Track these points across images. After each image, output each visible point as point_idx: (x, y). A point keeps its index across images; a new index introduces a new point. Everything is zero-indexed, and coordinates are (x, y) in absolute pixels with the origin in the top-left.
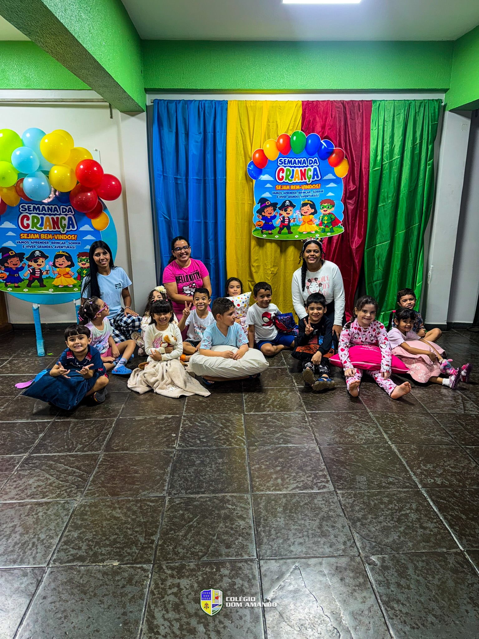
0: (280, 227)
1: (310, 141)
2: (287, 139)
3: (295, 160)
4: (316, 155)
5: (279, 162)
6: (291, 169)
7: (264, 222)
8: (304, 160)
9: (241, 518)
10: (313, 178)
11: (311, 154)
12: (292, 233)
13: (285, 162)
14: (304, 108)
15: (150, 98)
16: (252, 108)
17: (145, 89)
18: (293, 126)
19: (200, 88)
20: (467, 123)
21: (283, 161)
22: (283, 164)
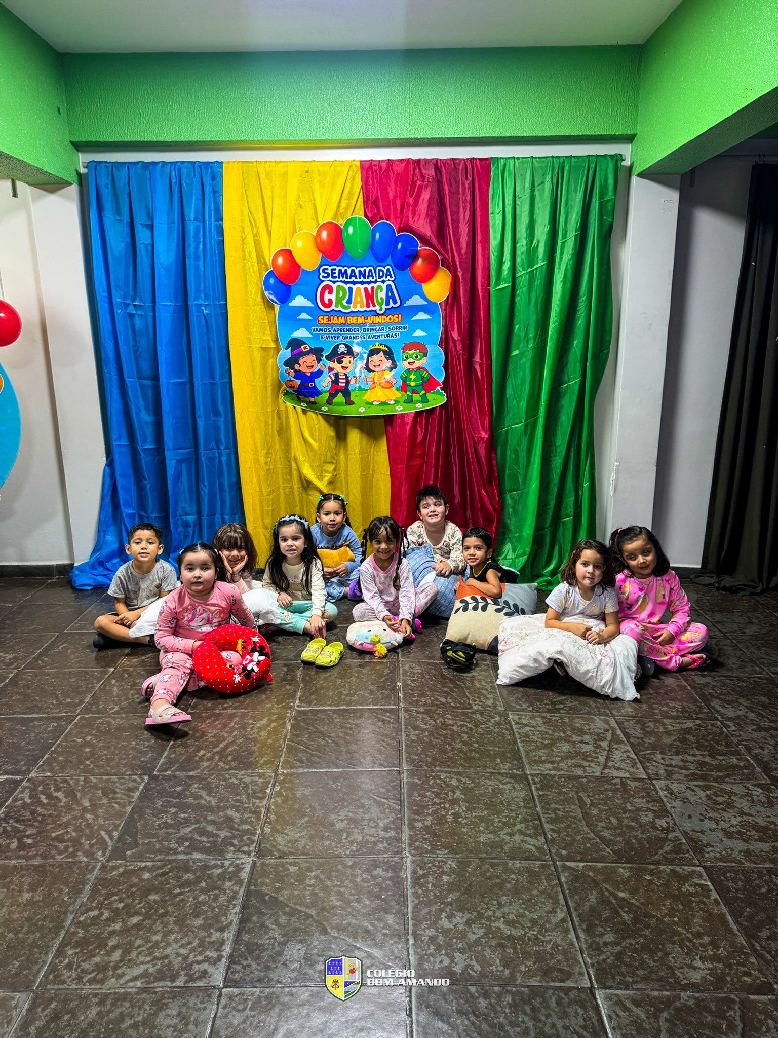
0: (330, 391)
1: (377, 236)
2: (336, 231)
3: (353, 271)
4: (389, 261)
5: (322, 274)
6: (347, 286)
7: (299, 382)
8: (370, 271)
10: (388, 303)
11: (381, 260)
12: (352, 403)
13: (333, 273)
14: (365, 173)
15: (83, 158)
16: (268, 174)
17: (72, 143)
18: (346, 208)
19: (172, 140)
20: (673, 197)
21: (329, 271)
22: (330, 278)
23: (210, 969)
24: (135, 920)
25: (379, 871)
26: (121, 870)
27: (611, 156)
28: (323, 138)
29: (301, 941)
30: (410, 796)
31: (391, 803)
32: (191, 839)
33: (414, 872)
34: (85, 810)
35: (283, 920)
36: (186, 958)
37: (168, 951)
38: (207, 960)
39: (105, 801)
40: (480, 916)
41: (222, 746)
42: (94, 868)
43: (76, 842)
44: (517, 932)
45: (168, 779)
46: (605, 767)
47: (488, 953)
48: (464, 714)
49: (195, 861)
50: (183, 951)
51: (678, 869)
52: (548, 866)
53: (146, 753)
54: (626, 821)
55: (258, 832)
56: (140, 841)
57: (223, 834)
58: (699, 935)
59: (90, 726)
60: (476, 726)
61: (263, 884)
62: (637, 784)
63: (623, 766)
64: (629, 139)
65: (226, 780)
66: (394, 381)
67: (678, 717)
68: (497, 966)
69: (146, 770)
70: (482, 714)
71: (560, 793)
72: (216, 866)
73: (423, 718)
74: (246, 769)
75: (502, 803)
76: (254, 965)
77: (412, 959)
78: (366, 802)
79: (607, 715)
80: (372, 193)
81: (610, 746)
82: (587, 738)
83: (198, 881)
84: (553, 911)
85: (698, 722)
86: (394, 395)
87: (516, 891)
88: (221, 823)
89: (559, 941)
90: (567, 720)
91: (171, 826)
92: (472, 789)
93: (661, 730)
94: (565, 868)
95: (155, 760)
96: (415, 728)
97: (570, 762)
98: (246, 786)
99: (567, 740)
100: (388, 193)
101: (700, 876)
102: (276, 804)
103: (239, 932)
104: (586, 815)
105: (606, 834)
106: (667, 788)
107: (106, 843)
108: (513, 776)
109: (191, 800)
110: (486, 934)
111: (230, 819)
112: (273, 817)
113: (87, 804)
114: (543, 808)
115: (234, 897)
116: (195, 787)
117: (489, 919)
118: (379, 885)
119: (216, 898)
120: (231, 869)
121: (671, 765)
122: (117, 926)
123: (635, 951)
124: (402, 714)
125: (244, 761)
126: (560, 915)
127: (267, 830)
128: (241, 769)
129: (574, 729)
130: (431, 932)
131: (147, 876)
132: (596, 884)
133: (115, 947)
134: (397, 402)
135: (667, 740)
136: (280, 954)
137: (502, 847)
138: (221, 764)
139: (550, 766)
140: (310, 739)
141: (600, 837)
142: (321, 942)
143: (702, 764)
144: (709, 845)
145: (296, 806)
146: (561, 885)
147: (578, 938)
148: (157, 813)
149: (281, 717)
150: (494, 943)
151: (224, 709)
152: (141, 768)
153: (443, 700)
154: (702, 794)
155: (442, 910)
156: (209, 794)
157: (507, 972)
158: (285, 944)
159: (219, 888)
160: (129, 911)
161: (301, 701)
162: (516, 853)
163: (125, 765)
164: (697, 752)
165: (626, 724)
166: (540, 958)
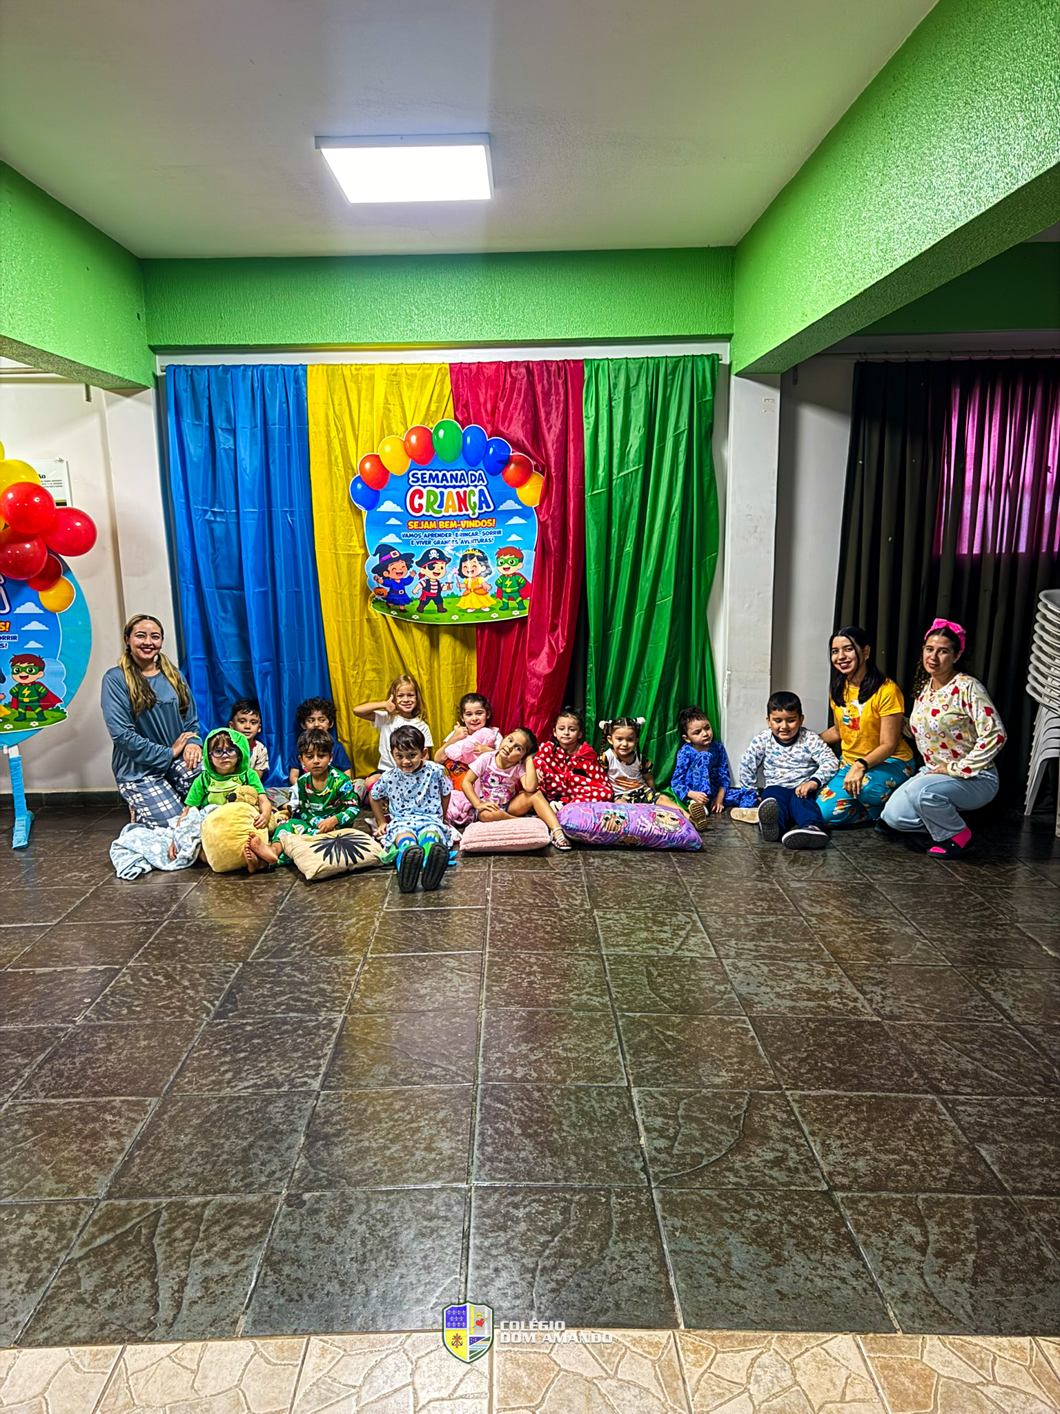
0: (421, 599)
1: (469, 439)
2: (426, 435)
3: (444, 475)
4: (481, 465)
5: (412, 479)
6: (438, 491)
7: (388, 589)
8: (462, 474)
9: (118, 1135)
10: (481, 508)
11: (473, 464)
12: (445, 611)
13: (423, 478)
14: (454, 377)
15: (161, 362)
16: (355, 378)
17: (150, 347)
18: (436, 411)
19: (254, 343)
20: (774, 396)
21: (419, 476)
22: (420, 483)
23: (310, 1081)
24: (242, 1055)
25: (458, 1019)
26: (225, 1025)
27: (707, 356)
28: (410, 340)
29: (386, 1063)
30: (489, 970)
31: (473, 975)
32: (287, 1004)
33: (488, 1019)
34: (186, 988)
35: (371, 1051)
36: (288, 1075)
37: (273, 1072)
38: (307, 1076)
39: (204, 981)
40: (542, 1045)
41: (312, 939)
42: (200, 1025)
43: (182, 1010)
44: (574, 1055)
45: (262, 964)
46: (679, 949)
47: (545, 1066)
48: (550, 911)
49: (291, 1018)
50: (285, 1072)
51: (725, 1017)
52: (609, 1015)
53: (239, 946)
54: (687, 987)
55: (349, 997)
56: (240, 1007)
57: (316, 1000)
58: (730, 1057)
59: (182, 928)
60: (561, 920)
61: (353, 1031)
62: (706, 961)
63: (696, 948)
64: (727, 338)
65: (317, 963)
66: (489, 588)
67: (762, 913)
68: (551, 1073)
69: (239, 958)
70: (567, 911)
71: (632, 967)
72: (311, 1021)
73: (509, 916)
74: (337, 955)
75: (575, 973)
76: (347, 1078)
77: (480, 1070)
78: (449, 975)
79: (692, 911)
80: (463, 395)
81: (688, 934)
82: (666, 928)
83: (295, 1030)
84: (607, 1043)
85: (781, 917)
86: (488, 601)
87: (576, 1031)
88: (315, 993)
89: (607, 1060)
90: (650, 915)
91: (268, 996)
92: (549, 965)
93: (742, 922)
94: (623, 1016)
95: (248, 952)
96: (501, 922)
97: (645, 946)
98: (337, 967)
99: (647, 929)
100: (478, 396)
101: (744, 1022)
102: (365, 979)
103: (333, 1059)
104: (651, 982)
105: (667, 995)
106: (733, 964)
107: (209, 1009)
108: (588, 956)
109: (285, 978)
110: (546, 1056)
111: (324, 990)
112: (362, 987)
113: (187, 983)
114: (612, 977)
115: (329, 1038)
116: (288, 970)
117: (550, 1047)
118: (456, 1028)
119: (312, 1040)
120: (325, 1022)
121: (743, 949)
122: (228, 1059)
123: (672, 1066)
124: (489, 912)
125: (334, 948)
126: (612, 1045)
127: (357, 996)
128: (332, 956)
129: (655, 922)
130: (499, 1055)
131: (249, 1028)
132: (648, 1026)
133: (226, 1071)
134: (492, 609)
135: (745, 930)
136: (369, 1071)
137: (569, 1004)
138: (312, 953)
139: (626, 948)
140: (398, 932)
141: (660, 997)
142: (402, 1063)
143: (773, 948)
144: (759, 1003)
145: (384, 980)
146: (617, 1027)
147: (624, 1059)
148: (254, 988)
149: (370, 917)
150: (551, 1061)
151: (313, 912)
152: (234, 957)
153: (531, 901)
154: (765, 969)
155: (509, 1042)
156: (301, 974)
157: (559, 1077)
158: (373, 1065)
159: (314, 1034)
160: (236, 1050)
161: (389, 903)
162: (580, 1007)
163: (219, 956)
164: (771, 939)
165: (708, 919)
166: (587, 1069)
